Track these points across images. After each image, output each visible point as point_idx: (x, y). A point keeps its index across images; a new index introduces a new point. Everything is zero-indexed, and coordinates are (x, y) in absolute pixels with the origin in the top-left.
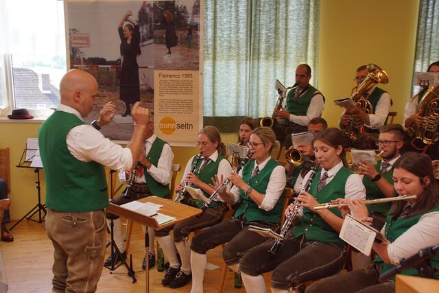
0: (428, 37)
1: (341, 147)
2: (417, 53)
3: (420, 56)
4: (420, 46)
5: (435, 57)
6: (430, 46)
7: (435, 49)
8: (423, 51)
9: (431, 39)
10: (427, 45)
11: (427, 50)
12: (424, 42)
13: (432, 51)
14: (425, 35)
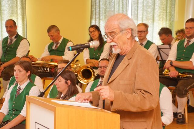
0: (98, 5)
1: (29, 72)
2: (92, 15)
3: (94, 17)
4: (94, 11)
5: (103, 18)
6: (99, 11)
7: (103, 13)
8: (95, 14)
9: (99, 6)
10: (97, 10)
11: (97, 13)
12: (96, 8)
13: (101, 14)
14: (96, 3)
